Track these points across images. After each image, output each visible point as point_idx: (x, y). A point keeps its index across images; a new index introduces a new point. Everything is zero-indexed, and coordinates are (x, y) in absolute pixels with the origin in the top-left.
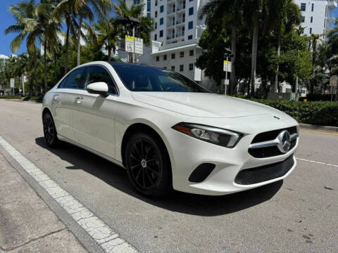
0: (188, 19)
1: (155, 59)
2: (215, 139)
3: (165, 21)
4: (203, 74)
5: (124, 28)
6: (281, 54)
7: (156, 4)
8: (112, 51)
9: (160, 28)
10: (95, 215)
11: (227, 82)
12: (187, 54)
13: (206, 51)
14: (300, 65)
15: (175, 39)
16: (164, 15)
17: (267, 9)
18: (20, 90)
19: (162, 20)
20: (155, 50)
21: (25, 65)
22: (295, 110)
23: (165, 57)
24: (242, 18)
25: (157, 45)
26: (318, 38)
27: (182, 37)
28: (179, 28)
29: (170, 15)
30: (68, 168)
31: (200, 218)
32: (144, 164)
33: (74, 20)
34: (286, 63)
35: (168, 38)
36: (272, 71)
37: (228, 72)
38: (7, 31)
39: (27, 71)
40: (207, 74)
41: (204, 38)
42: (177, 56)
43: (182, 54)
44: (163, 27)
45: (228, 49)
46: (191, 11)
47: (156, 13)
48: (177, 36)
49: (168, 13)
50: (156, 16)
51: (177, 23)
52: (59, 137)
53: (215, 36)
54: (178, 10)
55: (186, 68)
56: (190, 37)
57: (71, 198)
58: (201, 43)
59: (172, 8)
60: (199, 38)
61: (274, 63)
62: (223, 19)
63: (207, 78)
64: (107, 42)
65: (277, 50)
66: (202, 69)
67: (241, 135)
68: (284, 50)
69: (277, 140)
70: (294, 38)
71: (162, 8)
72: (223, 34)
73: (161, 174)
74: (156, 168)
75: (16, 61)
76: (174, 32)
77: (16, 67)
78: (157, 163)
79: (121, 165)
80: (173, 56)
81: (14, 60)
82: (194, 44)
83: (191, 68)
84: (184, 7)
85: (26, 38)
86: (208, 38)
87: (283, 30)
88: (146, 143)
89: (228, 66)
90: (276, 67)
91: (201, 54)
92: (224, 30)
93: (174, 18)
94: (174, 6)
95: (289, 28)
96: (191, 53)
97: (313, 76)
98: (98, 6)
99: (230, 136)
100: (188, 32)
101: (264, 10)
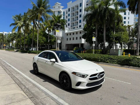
0: (79, 19)
1: (66, 35)
2: (82, 76)
3: (70, 20)
4: (85, 41)
5: (55, 27)
6: (115, 34)
7: (67, 13)
8: (50, 32)
9: (68, 22)
10: (54, 94)
11: (94, 45)
12: (79, 33)
13: (86, 32)
14: (123, 38)
15: (74, 27)
16: (70, 17)
17: (109, 17)
18: (13, 47)
19: (69, 20)
20: (66, 31)
21: (15, 37)
22: (115, 59)
23: (70, 34)
24: (100, 20)
25: (67, 29)
26: (130, 27)
27: (77, 26)
28: (76, 22)
29: (72, 17)
30: (43, 81)
31: (78, 95)
32: (65, 81)
33: (36, 22)
34: (117, 37)
35: (71, 26)
36: (112, 40)
37: (94, 41)
38: (11, 25)
39: (16, 39)
40: (86, 41)
41: (85, 27)
42: (75, 34)
43: (77, 33)
44: (70, 22)
45: (94, 33)
46: (80, 16)
47: (67, 16)
48: (75, 26)
49: (71, 17)
50: (67, 18)
51: (75, 21)
52: (39, 71)
53: (89, 27)
54: (75, 15)
55: (79, 38)
56: (80, 26)
57: (47, 90)
58: (84, 29)
59: (73, 15)
60: (83, 27)
61: (112, 37)
62: (93, 20)
63: (87, 43)
64: (48, 29)
65: (113, 32)
66: (85, 39)
67: (87, 75)
68: (116, 32)
69: (97, 76)
70: (120, 27)
71: (69, 15)
72: (93, 26)
73: (69, 84)
74: (68, 82)
75: (12, 35)
76: (74, 24)
77: (11, 37)
78: (68, 81)
79: (59, 81)
80: (73, 34)
81: (11, 35)
82: (81, 29)
83: (80, 38)
84: (78, 14)
85: (17, 28)
86: (87, 28)
87: (116, 24)
88: (65, 76)
89: (94, 39)
90: (113, 39)
91: (84, 33)
92: (93, 24)
93: (74, 19)
94: (74, 14)
95: (118, 24)
96: (81, 33)
97: (129, 41)
98: (45, 17)
99: (85, 75)
100: (79, 24)
101: (108, 18)
